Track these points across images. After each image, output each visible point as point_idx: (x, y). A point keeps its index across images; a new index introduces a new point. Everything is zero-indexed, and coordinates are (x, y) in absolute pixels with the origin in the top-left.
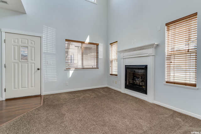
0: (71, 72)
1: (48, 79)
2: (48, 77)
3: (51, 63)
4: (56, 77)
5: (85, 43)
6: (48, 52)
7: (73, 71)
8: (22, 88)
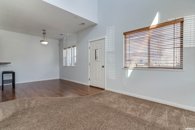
0: (130, 72)
1: (110, 76)
2: (109, 74)
3: (111, 61)
4: (115, 75)
5: (151, 28)
6: (110, 50)
7: (132, 70)
8: (96, 80)
